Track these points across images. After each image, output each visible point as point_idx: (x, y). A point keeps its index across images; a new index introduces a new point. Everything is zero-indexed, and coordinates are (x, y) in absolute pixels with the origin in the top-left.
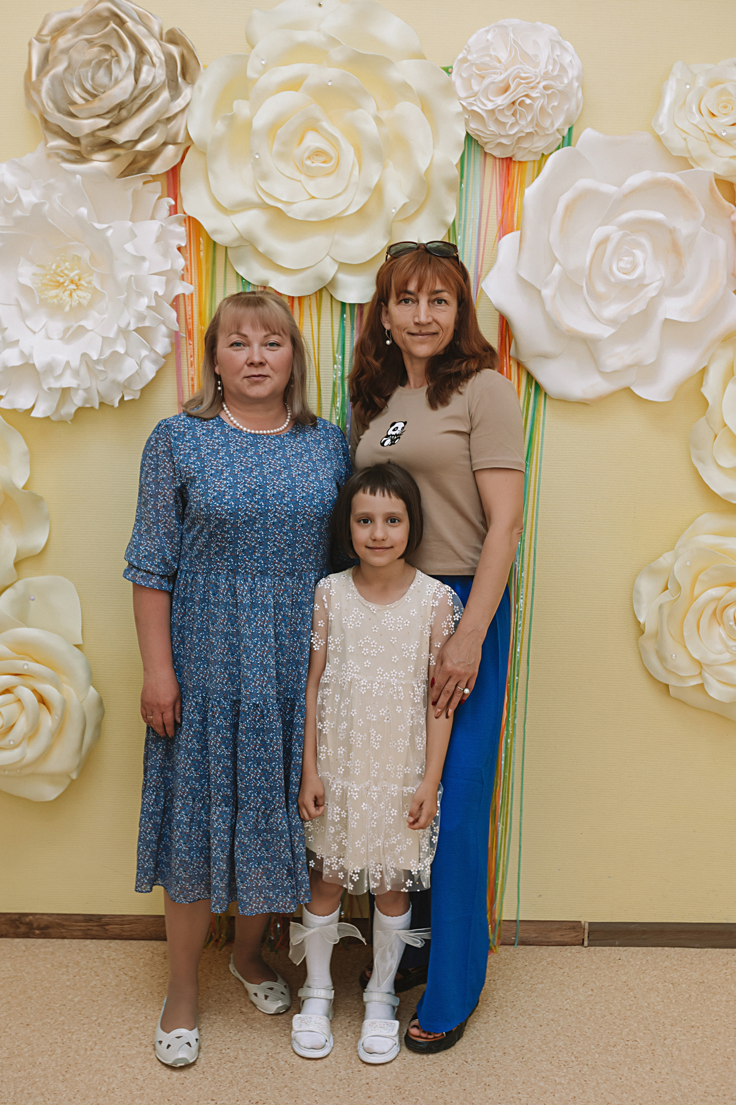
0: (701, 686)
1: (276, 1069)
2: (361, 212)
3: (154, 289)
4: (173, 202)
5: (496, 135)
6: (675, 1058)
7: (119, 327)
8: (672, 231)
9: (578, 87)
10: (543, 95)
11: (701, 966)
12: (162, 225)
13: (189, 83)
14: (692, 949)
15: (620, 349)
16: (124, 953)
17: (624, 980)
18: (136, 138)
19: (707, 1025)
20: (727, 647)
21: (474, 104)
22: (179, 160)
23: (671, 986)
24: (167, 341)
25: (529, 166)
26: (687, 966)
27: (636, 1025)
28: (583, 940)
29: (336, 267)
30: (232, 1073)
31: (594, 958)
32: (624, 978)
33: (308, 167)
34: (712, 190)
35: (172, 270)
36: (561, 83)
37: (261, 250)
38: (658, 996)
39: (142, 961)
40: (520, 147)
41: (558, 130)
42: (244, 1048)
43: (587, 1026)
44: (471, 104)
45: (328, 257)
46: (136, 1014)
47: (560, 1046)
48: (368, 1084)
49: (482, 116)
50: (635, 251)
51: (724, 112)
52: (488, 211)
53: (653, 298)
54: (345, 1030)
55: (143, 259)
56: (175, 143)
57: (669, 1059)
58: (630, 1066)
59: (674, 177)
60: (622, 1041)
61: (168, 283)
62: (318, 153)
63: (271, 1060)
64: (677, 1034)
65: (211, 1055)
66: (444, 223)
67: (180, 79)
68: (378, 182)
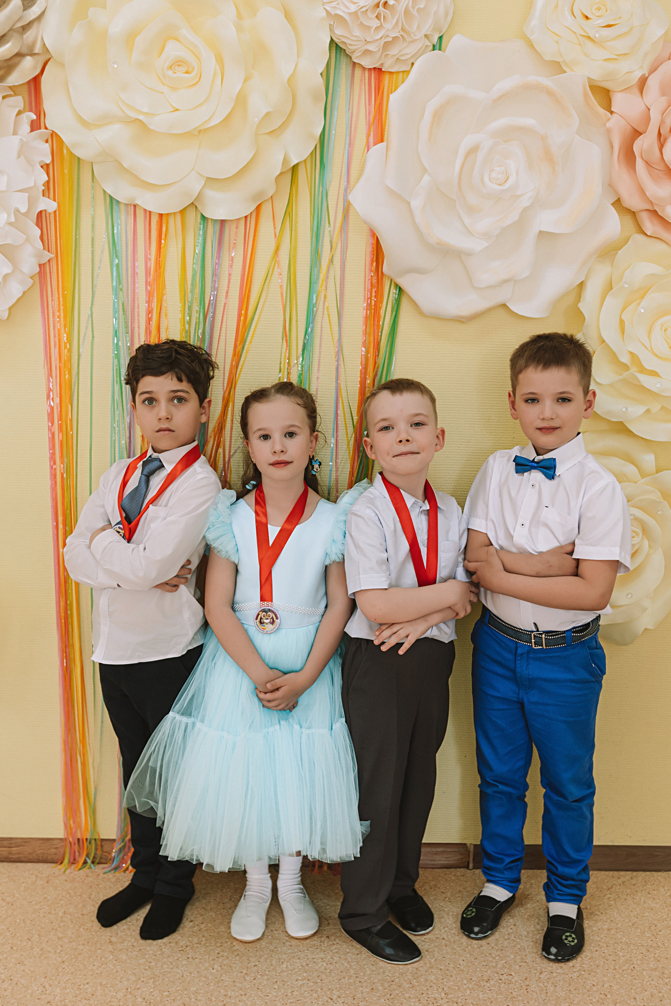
2: (225, 123)
3: (15, 205)
4: (34, 117)
5: (362, 41)
8: (544, 138)
12: (21, 139)
15: (495, 264)
16: (8, 877)
21: (337, 8)
22: (38, 71)
24: (33, 261)
25: (398, 76)
27: (512, 957)
28: (468, 862)
29: (202, 182)
31: (478, 881)
33: (171, 78)
34: (586, 96)
35: (36, 187)
37: (125, 165)
38: (538, 924)
39: (23, 885)
40: (388, 55)
41: (426, 36)
42: (104, 983)
45: (194, 172)
47: (432, 981)
49: (345, 19)
50: (507, 161)
51: (598, 14)
52: (357, 122)
53: (525, 210)
54: (212, 962)
56: (32, 55)
57: (543, 996)
59: (547, 82)
60: (496, 975)
61: (31, 200)
62: (178, 63)
63: (129, 996)
65: (68, 991)
66: (312, 135)
68: (240, 91)
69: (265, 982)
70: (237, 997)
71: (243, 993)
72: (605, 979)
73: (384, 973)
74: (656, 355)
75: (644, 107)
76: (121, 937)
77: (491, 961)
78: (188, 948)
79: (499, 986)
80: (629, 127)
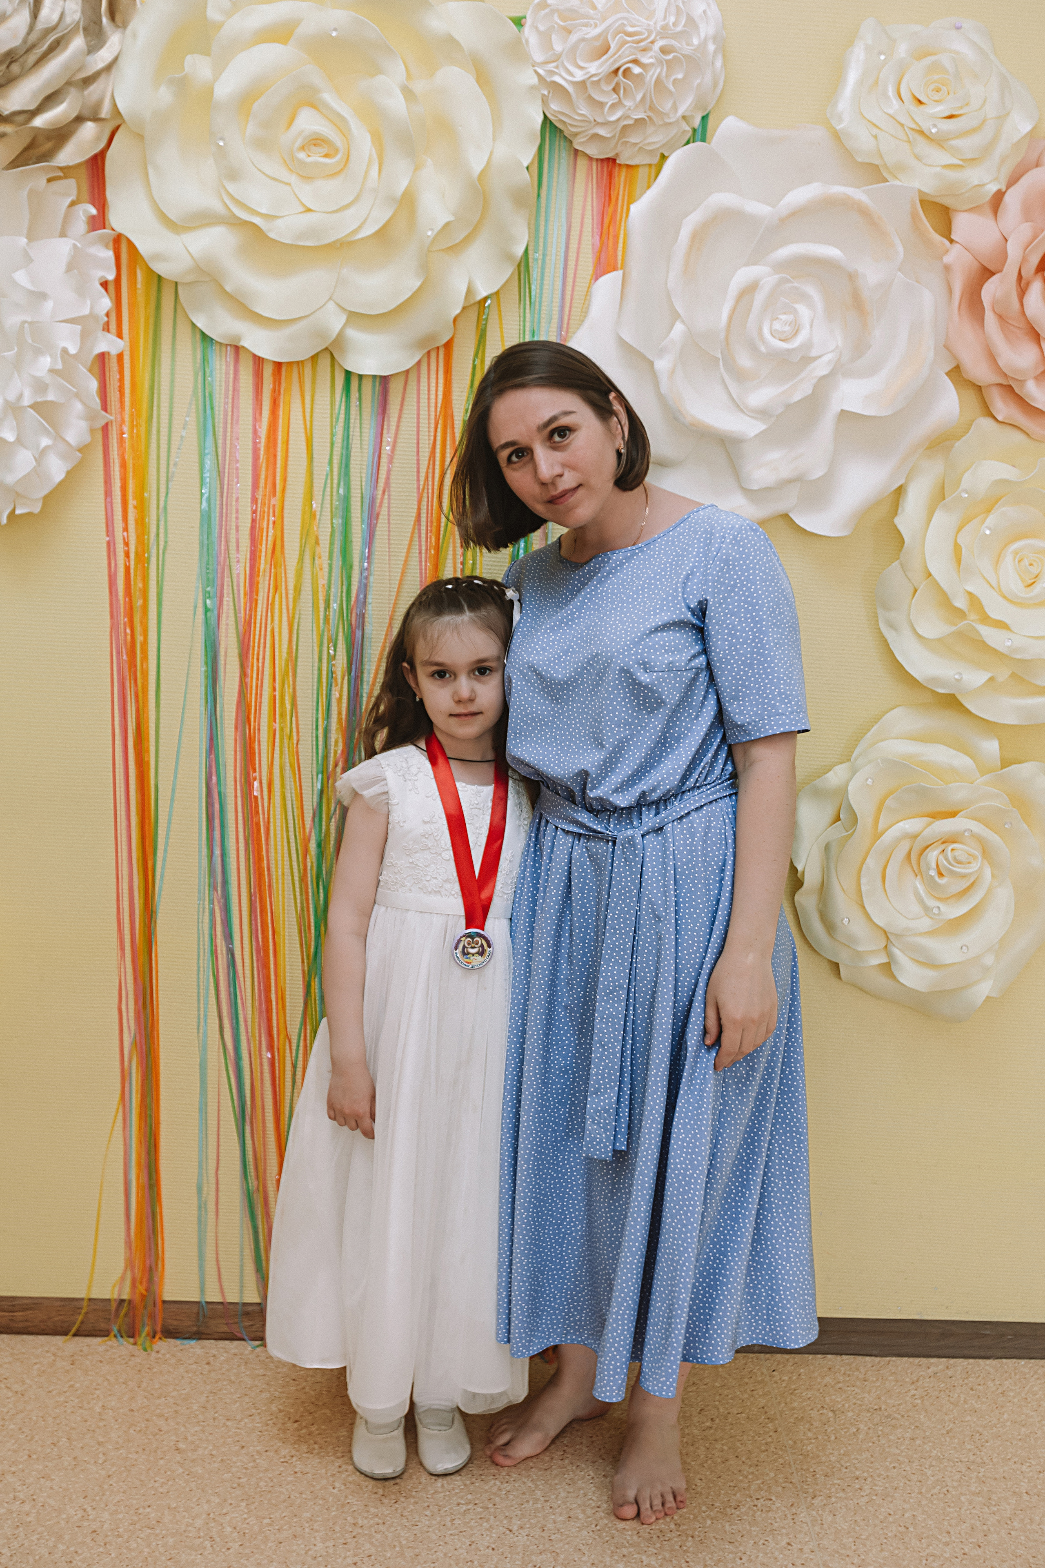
0: (887, 968)
1: (218, 1539)
2: (382, 234)
3: (62, 344)
4: (93, 211)
5: (590, 122)
6: (825, 1526)
7: (6, 401)
8: (852, 277)
9: (715, 51)
10: (660, 62)
11: (878, 1384)
12: (75, 246)
13: (118, 27)
14: (868, 1358)
15: (774, 455)
16: (12, 1355)
17: (761, 1405)
18: (32, 107)
19: (879, 1476)
20: (927, 910)
21: (556, 73)
22: (102, 145)
23: (831, 1414)
24: (83, 425)
25: (642, 173)
26: (858, 1383)
27: (772, 1475)
29: (343, 318)
30: (149, 1546)
32: (762, 1402)
33: (302, 163)
34: (914, 216)
35: (92, 316)
36: (688, 45)
37: (228, 288)
39: (36, 1367)
40: (627, 142)
41: (684, 117)
42: (174, 1505)
43: (700, 1476)
44: (552, 73)
45: (331, 302)
46: (15, 1451)
48: (355, 1564)
49: (567, 91)
50: (797, 306)
51: (936, 98)
52: (580, 240)
53: (823, 378)
54: (331, 1479)
55: (42, 296)
56: (96, 119)
57: (817, 1528)
58: (757, 1540)
59: (858, 194)
60: (748, 1500)
61: (85, 336)
62: (316, 141)
64: (833, 1490)
65: (121, 1516)
66: (508, 256)
67: (105, 20)
68: (407, 188)
69: (412, 1507)
70: (371, 1526)
71: (381, 1521)
72: (907, 1506)
73: (585, 1495)
74: (1005, 597)
75: (998, 236)
76: (193, 1442)
77: (741, 1481)
78: (294, 1459)
79: (753, 1515)
80: (976, 264)
